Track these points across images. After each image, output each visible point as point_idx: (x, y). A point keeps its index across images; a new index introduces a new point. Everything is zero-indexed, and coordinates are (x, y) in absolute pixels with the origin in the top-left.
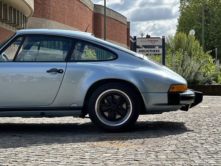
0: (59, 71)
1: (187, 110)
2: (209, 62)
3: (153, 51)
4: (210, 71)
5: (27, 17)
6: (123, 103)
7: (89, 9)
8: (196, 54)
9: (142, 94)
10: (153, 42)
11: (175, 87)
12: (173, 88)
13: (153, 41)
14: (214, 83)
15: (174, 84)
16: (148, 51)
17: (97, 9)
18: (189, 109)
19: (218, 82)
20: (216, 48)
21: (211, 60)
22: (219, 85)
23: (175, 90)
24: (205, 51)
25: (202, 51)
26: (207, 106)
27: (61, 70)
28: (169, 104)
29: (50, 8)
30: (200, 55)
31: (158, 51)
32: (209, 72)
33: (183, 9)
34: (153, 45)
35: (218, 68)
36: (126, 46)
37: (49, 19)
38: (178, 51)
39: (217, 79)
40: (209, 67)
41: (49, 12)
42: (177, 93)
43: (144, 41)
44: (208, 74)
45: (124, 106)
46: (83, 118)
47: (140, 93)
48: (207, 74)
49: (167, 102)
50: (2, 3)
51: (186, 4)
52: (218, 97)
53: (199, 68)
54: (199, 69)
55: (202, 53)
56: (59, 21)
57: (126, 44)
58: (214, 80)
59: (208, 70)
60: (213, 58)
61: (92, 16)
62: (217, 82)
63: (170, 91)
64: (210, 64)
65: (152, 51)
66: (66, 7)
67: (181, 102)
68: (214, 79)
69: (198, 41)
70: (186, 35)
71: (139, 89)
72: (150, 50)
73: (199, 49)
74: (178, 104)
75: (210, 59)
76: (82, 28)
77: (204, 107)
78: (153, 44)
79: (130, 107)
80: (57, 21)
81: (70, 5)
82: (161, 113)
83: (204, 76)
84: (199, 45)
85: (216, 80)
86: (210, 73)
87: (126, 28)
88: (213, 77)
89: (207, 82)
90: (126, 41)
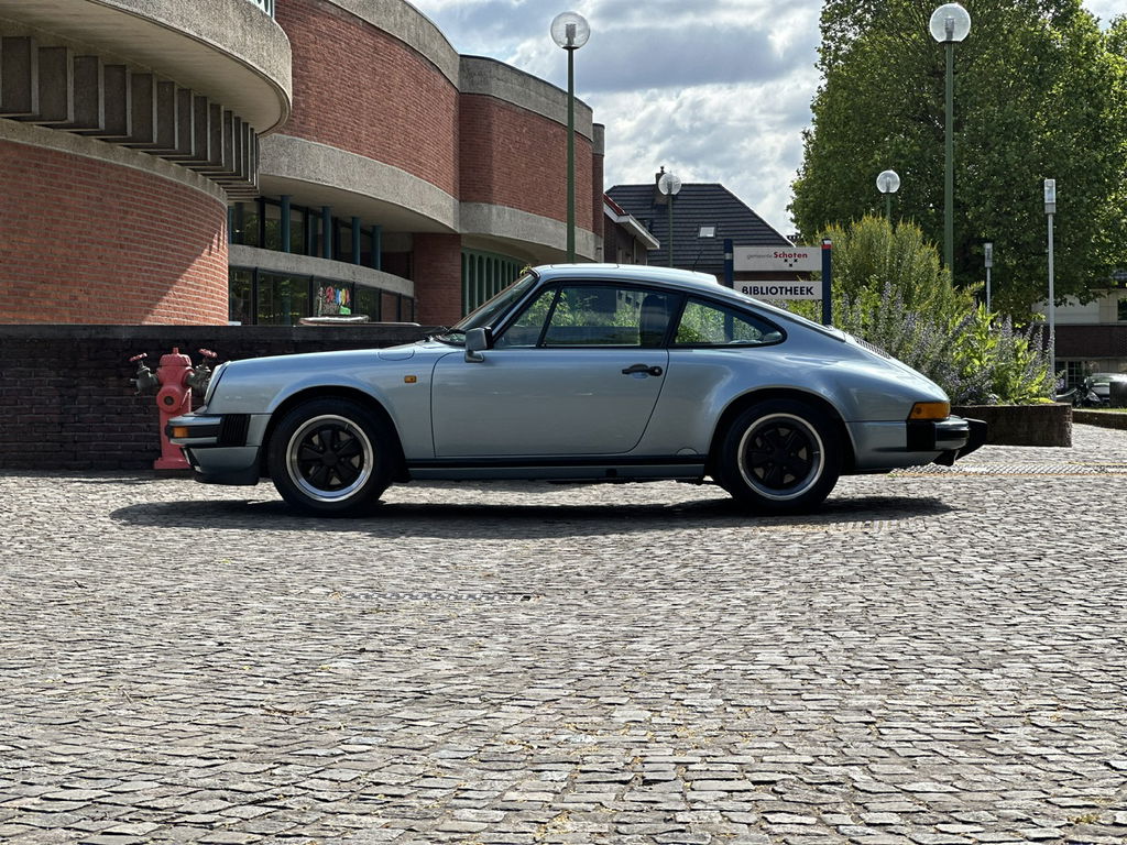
0: (654, 371)
1: (950, 463)
2: (979, 327)
3: (791, 290)
4: (980, 359)
5: (255, 132)
6: (801, 449)
7: (443, 80)
8: (929, 294)
9: (847, 425)
10: (791, 260)
11: (923, 407)
12: (919, 411)
13: (790, 256)
14: (994, 400)
15: (921, 402)
16: (774, 291)
17: (471, 75)
18: (955, 463)
19: (1008, 398)
20: (987, 240)
21: (982, 319)
22: (1012, 408)
23: (924, 415)
24: (960, 284)
25: (948, 286)
26: (985, 470)
27: (655, 368)
28: (909, 448)
29: (307, 88)
30: (940, 301)
31: (809, 290)
32: (977, 362)
33: (836, 58)
34: (792, 269)
35: (1008, 347)
36: (590, 233)
37: (302, 133)
38: (867, 285)
39: (1005, 384)
40: (976, 345)
41: (303, 105)
42: (929, 423)
43: (759, 256)
44: (972, 368)
45: (803, 454)
46: (699, 484)
47: (843, 423)
48: (969, 370)
49: (904, 444)
50: (209, 102)
51: (850, 35)
52: (1011, 447)
53: (945, 349)
54: (942, 350)
55: (949, 290)
56: (338, 141)
57: (590, 225)
58: (995, 389)
59: (975, 353)
60: (993, 311)
61: (452, 107)
62: (1005, 397)
63: (913, 417)
64: (981, 334)
65: (787, 290)
66: (365, 80)
67: (940, 444)
68: (995, 385)
69: (933, 246)
70: (887, 224)
71: (840, 412)
72: (781, 288)
73: (939, 274)
74: (931, 448)
75: (980, 317)
76: (420, 163)
77: (974, 470)
78: (791, 265)
79: (819, 454)
80: (333, 141)
81: (378, 66)
82: (888, 472)
83: (962, 377)
84: (935, 262)
85: (1001, 390)
86: (982, 366)
87: (590, 155)
88: (990, 378)
89: (972, 395)
90: (590, 214)
